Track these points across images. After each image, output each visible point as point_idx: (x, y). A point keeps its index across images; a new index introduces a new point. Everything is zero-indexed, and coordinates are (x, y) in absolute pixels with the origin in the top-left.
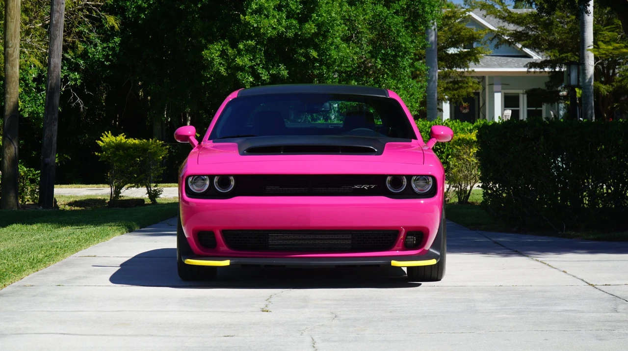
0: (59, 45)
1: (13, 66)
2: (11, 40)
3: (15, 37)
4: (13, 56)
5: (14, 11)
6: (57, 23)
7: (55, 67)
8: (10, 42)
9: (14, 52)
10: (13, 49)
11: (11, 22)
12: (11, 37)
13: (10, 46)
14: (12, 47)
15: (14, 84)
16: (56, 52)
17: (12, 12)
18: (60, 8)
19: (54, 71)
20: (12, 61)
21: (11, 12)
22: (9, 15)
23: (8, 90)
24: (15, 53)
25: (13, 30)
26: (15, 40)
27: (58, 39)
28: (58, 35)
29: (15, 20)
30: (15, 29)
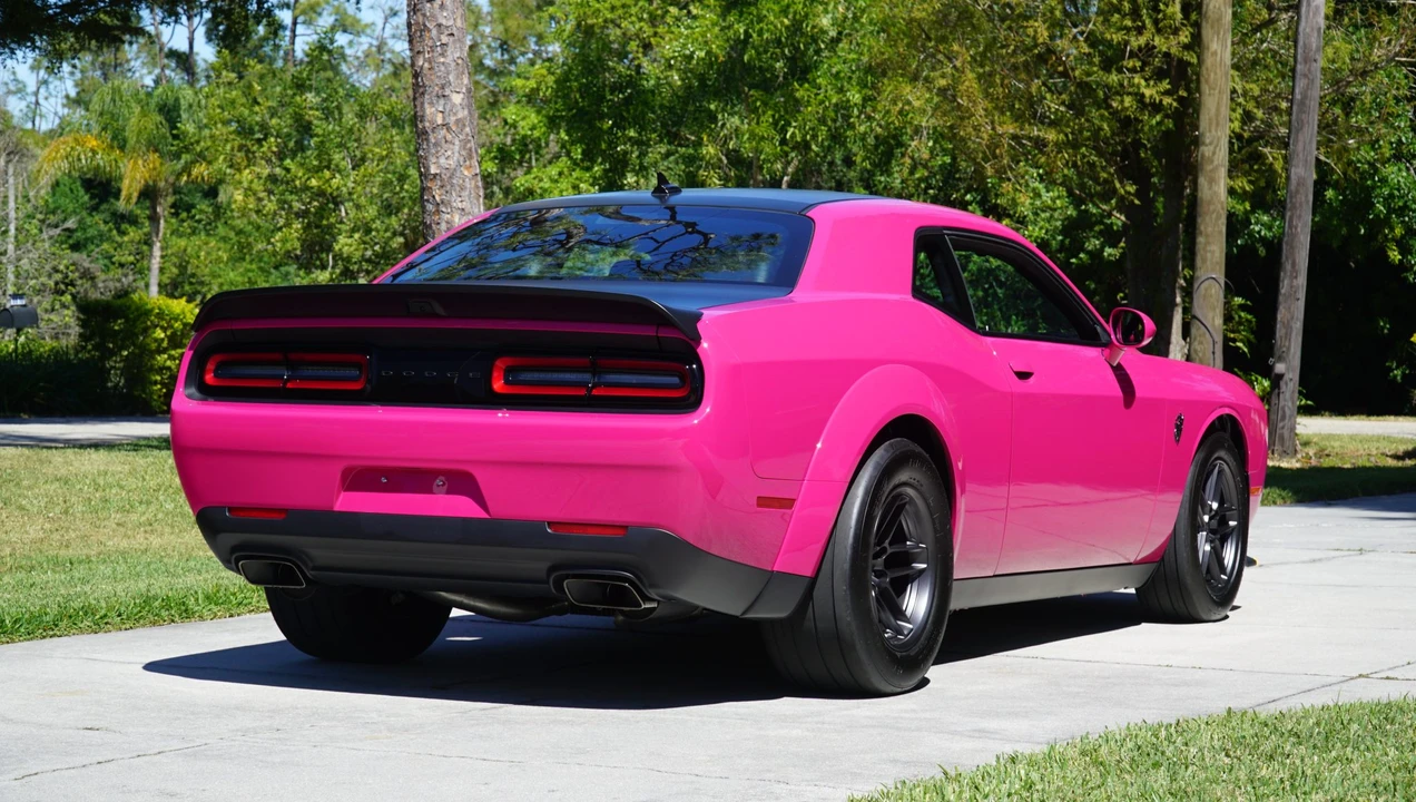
0: (1307, 142)
1: (1212, 181)
2: (1210, 131)
3: (1217, 124)
4: (1212, 161)
5: (1216, 74)
6: (1305, 97)
7: (1298, 184)
8: (1208, 134)
9: (1214, 153)
10: (1211, 148)
11: (1210, 94)
12: (1210, 124)
13: (1207, 141)
14: (1211, 144)
15: (1214, 216)
16: (1301, 155)
17: (1212, 75)
18: (1309, 70)
19: (1297, 192)
20: (1211, 171)
21: (1209, 75)
22: (1207, 81)
23: (1202, 228)
24: (1216, 156)
25: (1213, 111)
26: (1216, 131)
27: (1305, 129)
28: (1305, 121)
29: (1217, 91)
30: (1218, 110)
